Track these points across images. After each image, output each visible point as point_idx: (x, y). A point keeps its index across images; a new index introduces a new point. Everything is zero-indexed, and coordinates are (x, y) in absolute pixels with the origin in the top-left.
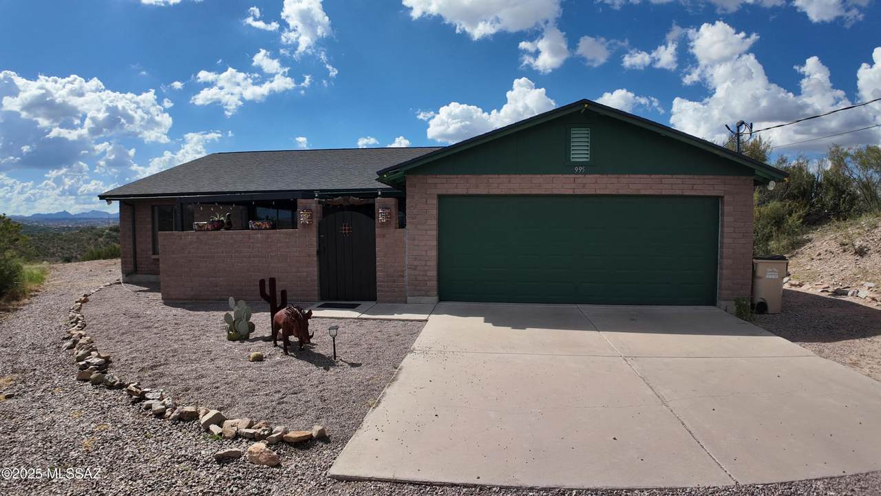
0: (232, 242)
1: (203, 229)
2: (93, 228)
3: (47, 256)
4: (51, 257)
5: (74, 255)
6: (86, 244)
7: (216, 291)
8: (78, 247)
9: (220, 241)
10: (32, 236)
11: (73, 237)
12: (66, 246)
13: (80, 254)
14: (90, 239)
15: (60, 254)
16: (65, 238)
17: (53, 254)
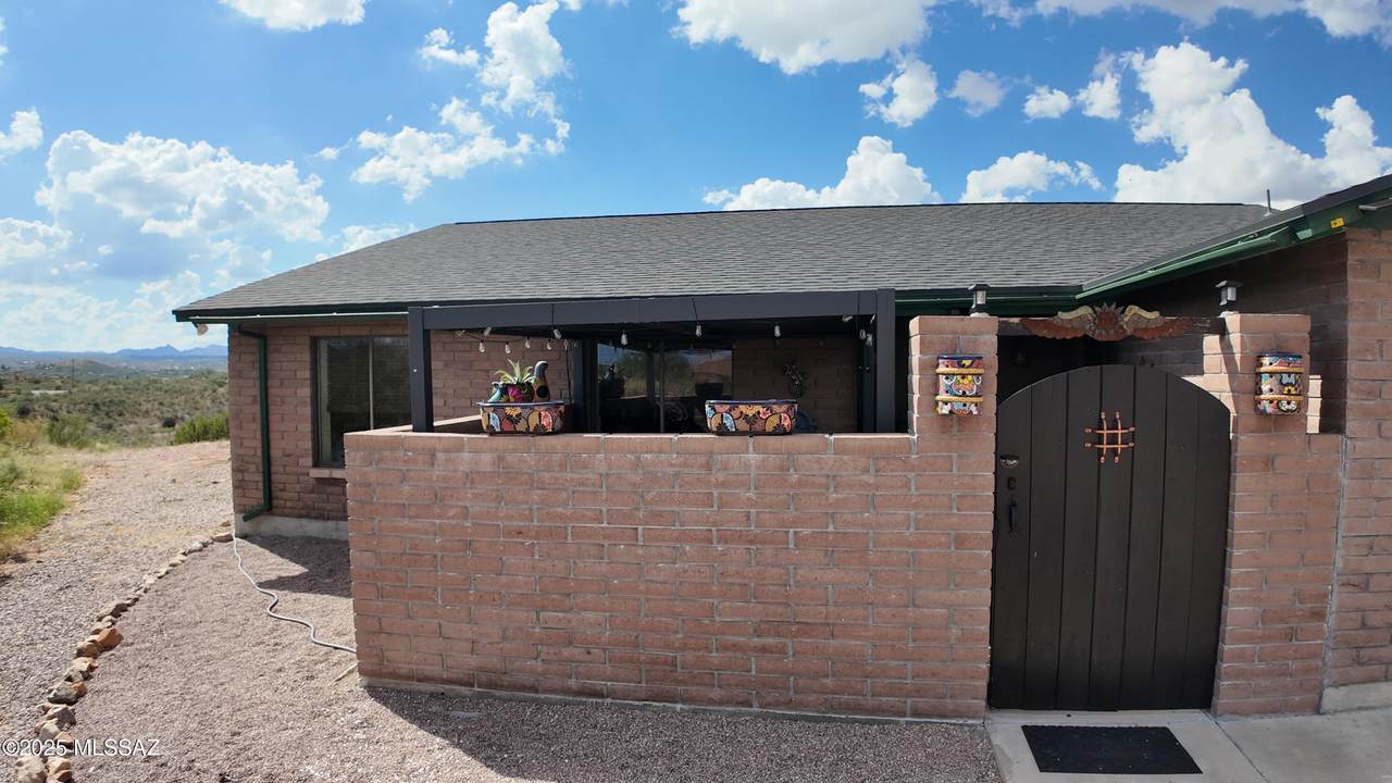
0: (637, 478)
1: (521, 427)
2: (210, 372)
3: (138, 415)
4: (144, 417)
5: (179, 415)
6: (198, 398)
7: (570, 660)
8: (186, 402)
9: (591, 476)
10: (114, 384)
11: (178, 386)
12: (167, 400)
13: (188, 414)
14: (205, 389)
15: (158, 413)
16: (167, 388)
17: (147, 412)
